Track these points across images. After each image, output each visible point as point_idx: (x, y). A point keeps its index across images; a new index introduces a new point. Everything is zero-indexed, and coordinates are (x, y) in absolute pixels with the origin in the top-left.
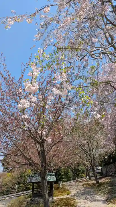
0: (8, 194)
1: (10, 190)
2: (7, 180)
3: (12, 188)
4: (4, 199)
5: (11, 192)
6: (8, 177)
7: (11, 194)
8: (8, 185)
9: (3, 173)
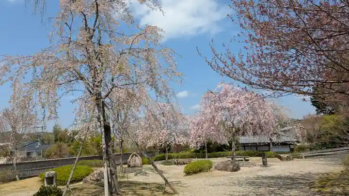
0: (335, 148)
1: (337, 140)
2: (326, 126)
3: (340, 139)
4: (330, 153)
5: (341, 145)
6: (329, 122)
7: (340, 147)
8: (331, 134)
9: (316, 116)
